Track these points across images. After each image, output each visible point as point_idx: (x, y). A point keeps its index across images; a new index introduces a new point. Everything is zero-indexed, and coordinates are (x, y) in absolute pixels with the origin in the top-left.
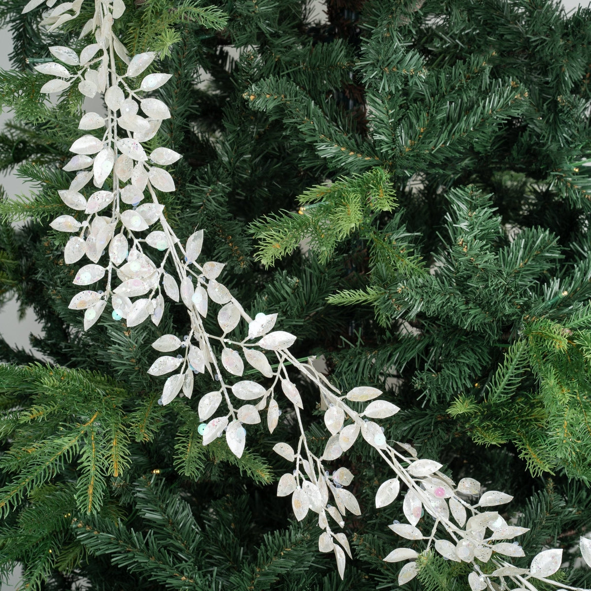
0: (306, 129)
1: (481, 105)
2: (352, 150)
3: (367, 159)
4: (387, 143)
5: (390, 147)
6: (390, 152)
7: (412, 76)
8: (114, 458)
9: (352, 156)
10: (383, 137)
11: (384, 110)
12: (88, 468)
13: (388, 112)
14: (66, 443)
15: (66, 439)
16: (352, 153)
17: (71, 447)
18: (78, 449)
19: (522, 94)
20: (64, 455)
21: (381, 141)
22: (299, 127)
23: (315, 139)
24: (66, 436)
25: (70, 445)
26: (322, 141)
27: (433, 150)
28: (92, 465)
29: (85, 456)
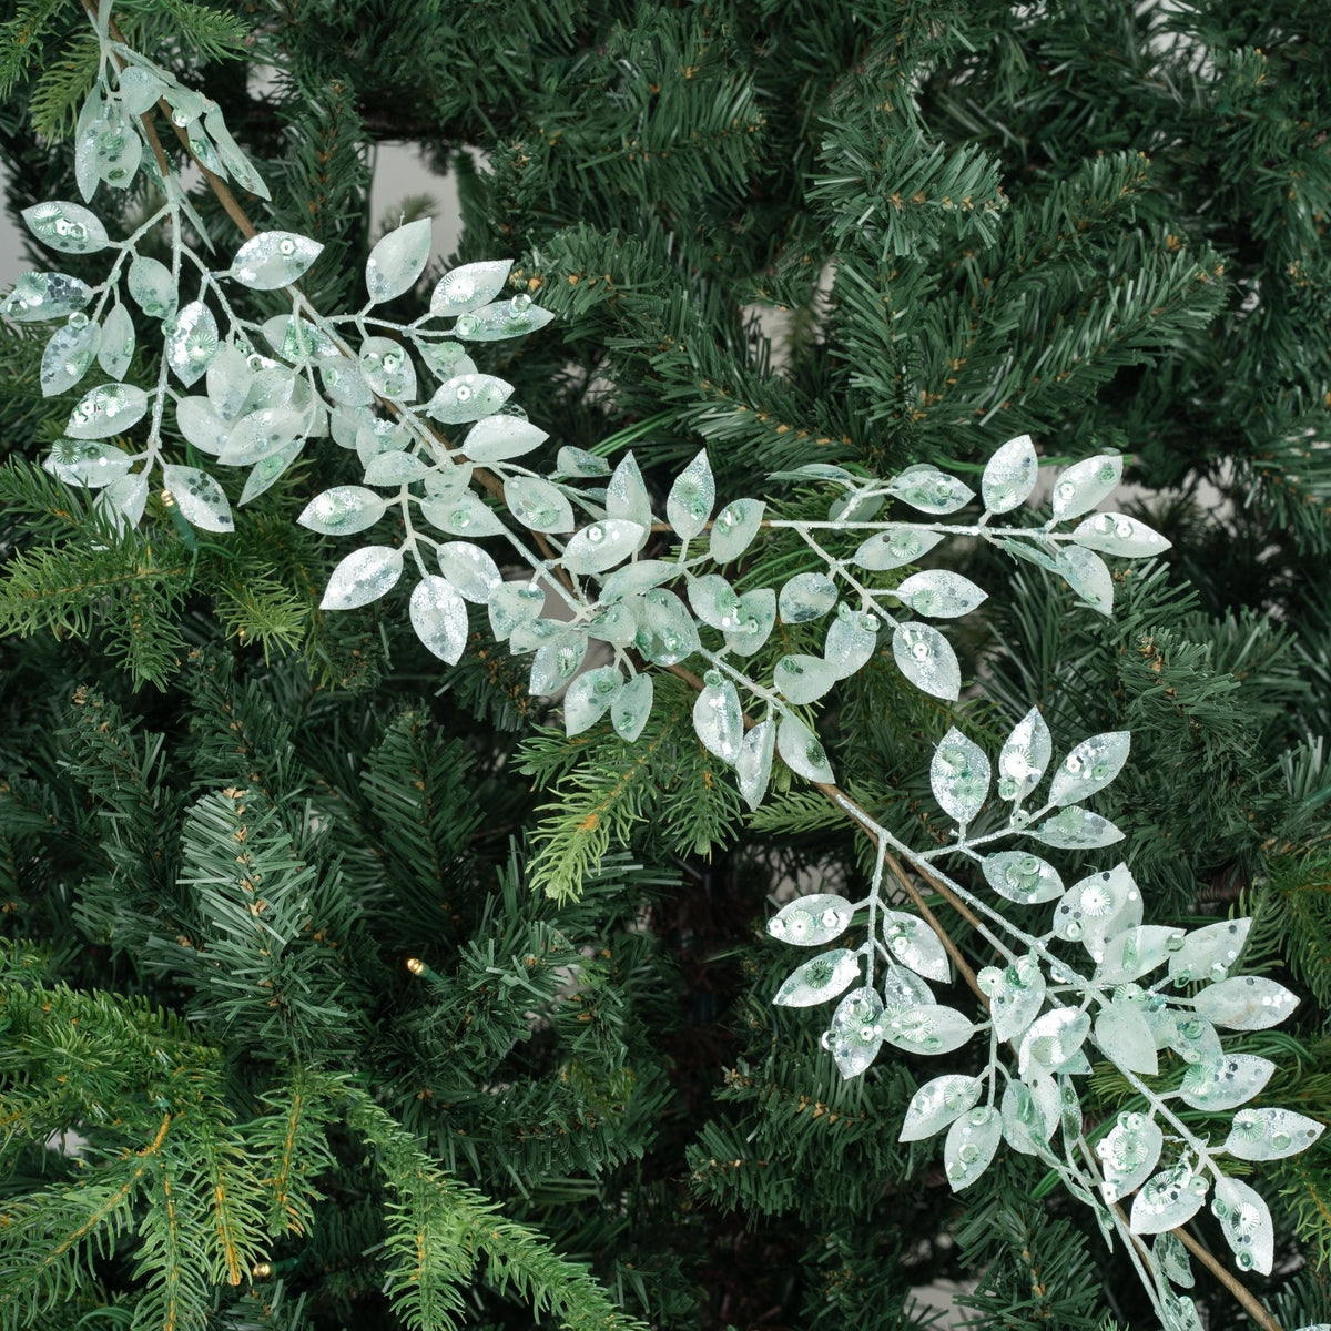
0: (669, 365)
1: (1114, 298)
2: (783, 420)
3: (823, 441)
4: (882, 399)
5: (891, 406)
6: (892, 422)
7: (966, 216)
8: (225, 1238)
9: (783, 436)
10: (875, 383)
11: (881, 310)
12: (162, 1273)
13: (889, 314)
14: (97, 1202)
15: (97, 1191)
16: (783, 428)
17: (112, 1214)
18: (131, 1223)
19: (1211, 269)
20: (93, 1236)
21: (868, 392)
22: (652, 361)
23: (690, 391)
24: (93, 1183)
25: (109, 1207)
26: (710, 397)
27: (980, 417)
28: (170, 1265)
29: (151, 1242)
